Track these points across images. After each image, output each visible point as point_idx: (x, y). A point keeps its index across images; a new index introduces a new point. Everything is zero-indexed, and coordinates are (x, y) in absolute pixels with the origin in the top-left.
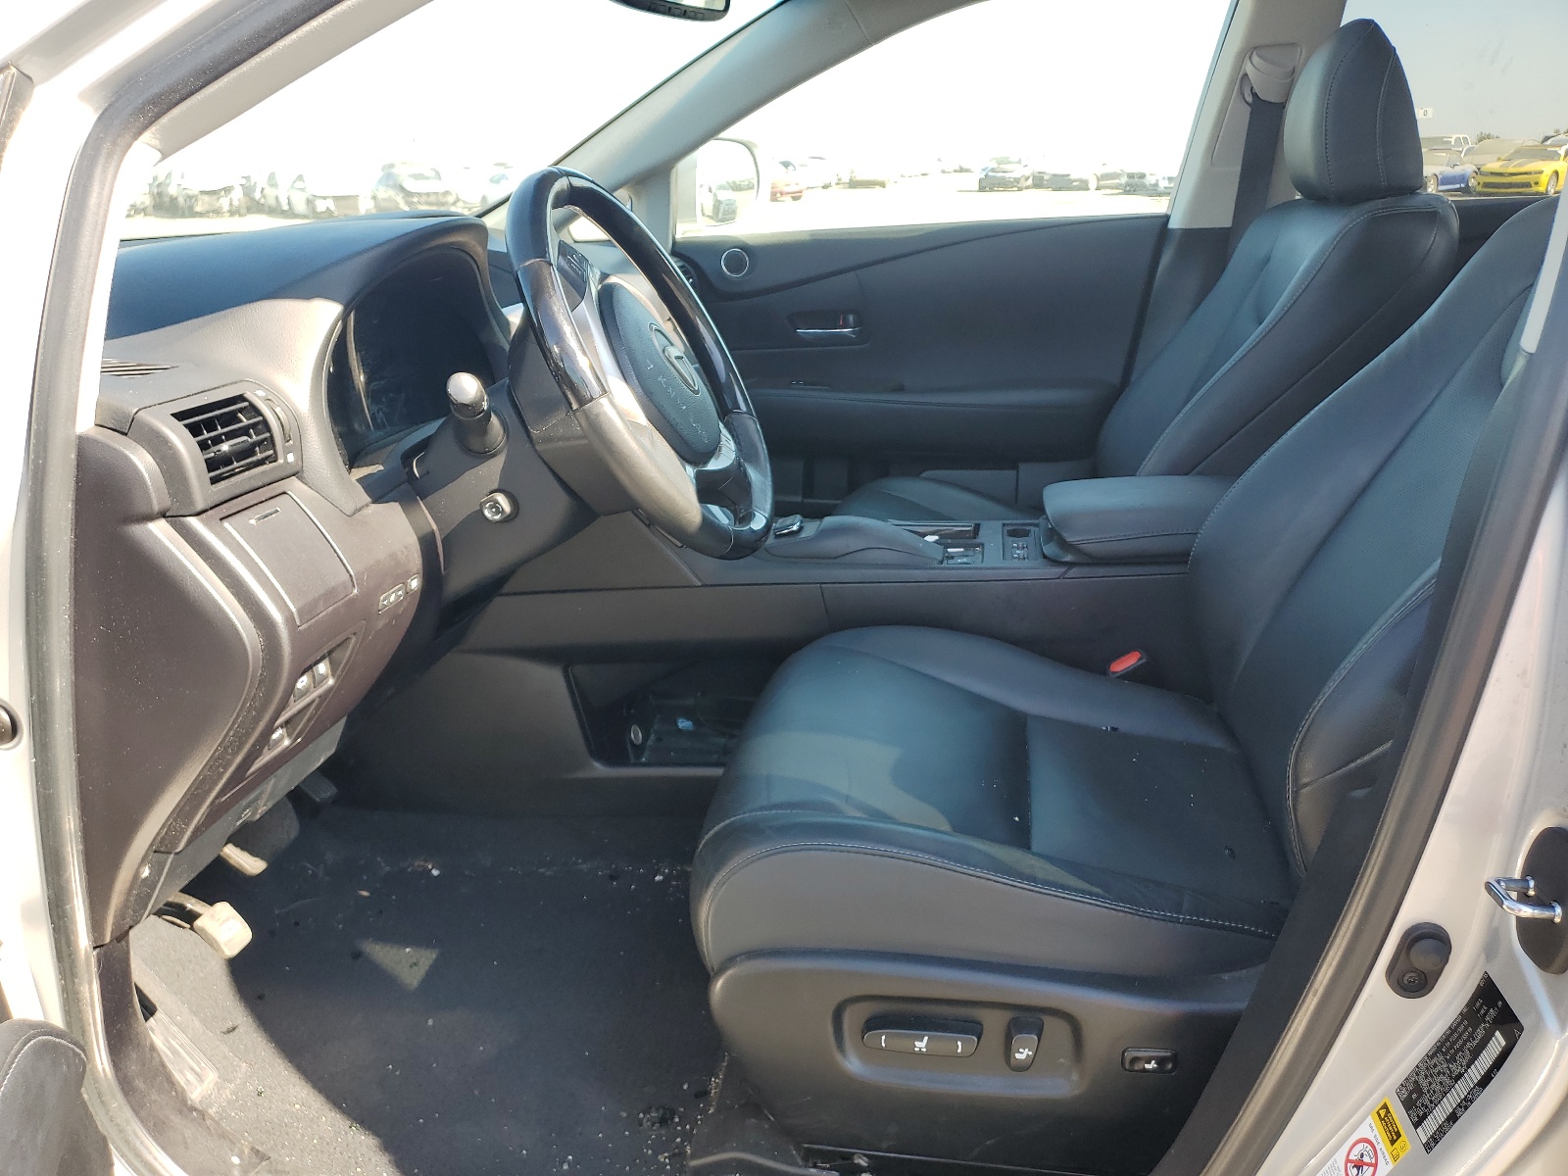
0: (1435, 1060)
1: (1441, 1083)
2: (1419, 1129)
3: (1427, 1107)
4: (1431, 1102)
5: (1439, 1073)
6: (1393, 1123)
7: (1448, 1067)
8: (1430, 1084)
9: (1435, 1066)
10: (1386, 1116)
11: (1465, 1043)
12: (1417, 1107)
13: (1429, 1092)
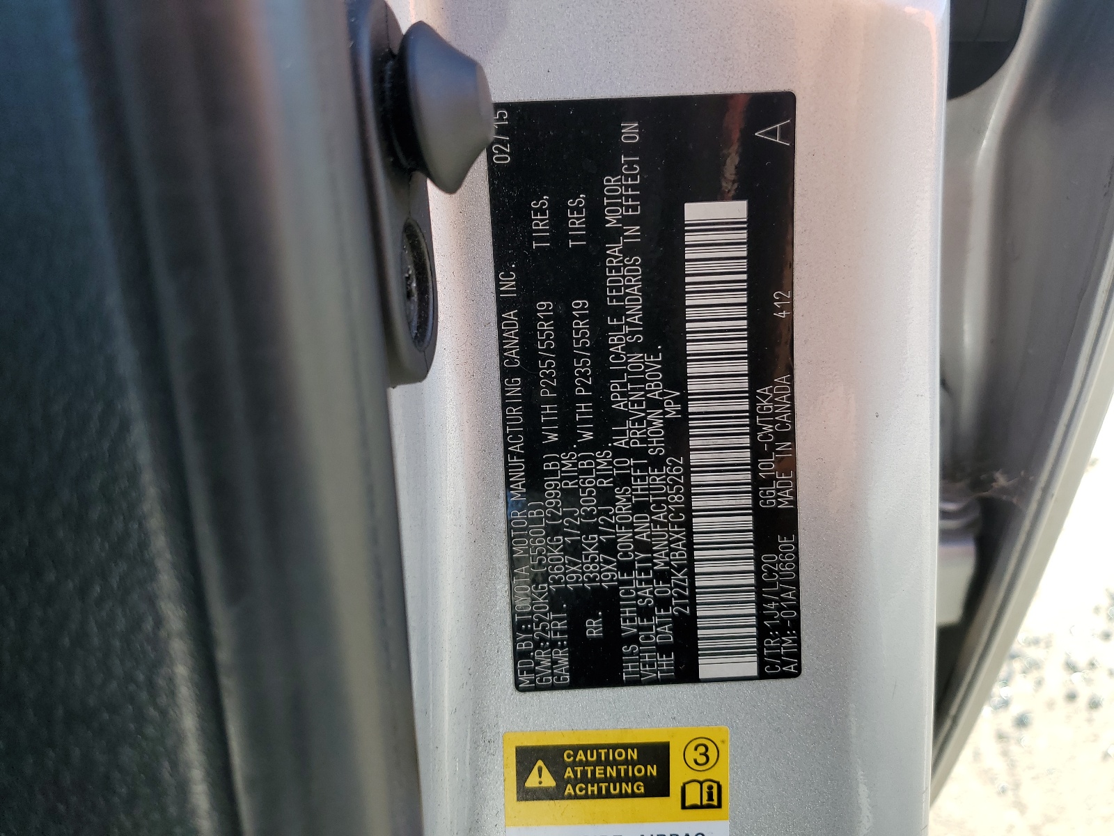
0: (552, 488)
1: (640, 508)
2: (706, 668)
3: (664, 603)
4: (664, 576)
5: (606, 497)
6: (603, 754)
7: (618, 452)
8: (609, 548)
9: (570, 497)
10: (557, 774)
11: (600, 349)
12: (634, 639)
13: (626, 567)
